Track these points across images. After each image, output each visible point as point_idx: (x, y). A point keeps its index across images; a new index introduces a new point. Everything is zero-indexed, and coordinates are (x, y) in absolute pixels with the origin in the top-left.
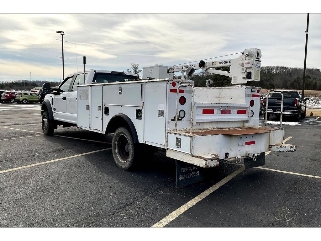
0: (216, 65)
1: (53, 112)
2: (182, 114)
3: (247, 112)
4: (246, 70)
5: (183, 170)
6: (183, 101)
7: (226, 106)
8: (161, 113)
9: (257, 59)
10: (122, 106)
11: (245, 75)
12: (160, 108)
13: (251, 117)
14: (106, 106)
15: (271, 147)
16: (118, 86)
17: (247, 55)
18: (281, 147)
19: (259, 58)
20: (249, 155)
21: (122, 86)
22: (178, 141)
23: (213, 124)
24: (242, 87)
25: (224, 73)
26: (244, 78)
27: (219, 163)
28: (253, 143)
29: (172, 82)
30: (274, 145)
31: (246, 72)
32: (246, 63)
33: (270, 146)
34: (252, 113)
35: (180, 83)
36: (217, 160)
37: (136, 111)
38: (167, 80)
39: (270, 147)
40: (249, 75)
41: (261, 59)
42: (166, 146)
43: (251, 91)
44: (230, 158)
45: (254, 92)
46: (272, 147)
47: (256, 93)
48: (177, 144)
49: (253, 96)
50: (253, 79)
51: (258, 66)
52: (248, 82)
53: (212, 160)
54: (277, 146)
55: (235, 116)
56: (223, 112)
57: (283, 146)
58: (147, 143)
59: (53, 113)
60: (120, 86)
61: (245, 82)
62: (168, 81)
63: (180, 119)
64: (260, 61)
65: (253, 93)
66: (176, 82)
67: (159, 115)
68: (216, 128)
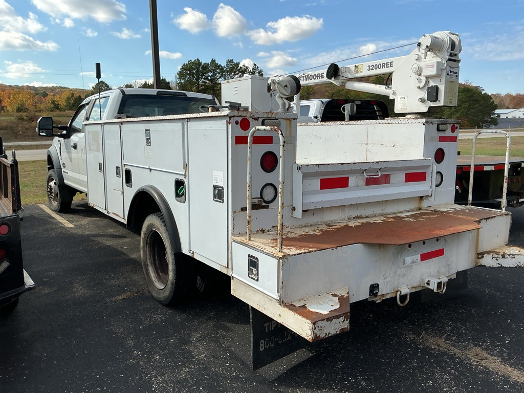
0: (361, 72)
1: (63, 170)
2: (268, 194)
3: (428, 177)
4: (427, 82)
5: (268, 326)
6: (269, 162)
7: (379, 166)
8: (218, 194)
9: (451, 55)
10: (151, 170)
11: (424, 94)
12: (216, 180)
13: (437, 186)
14: (127, 167)
15: (480, 256)
16: (144, 127)
17: (427, 47)
18: (503, 257)
19: (456, 55)
20: (428, 284)
21: (151, 126)
22: (253, 263)
23: (347, 210)
24: (417, 121)
25: (380, 89)
26: (422, 100)
27: (350, 323)
28: (440, 253)
29: (239, 119)
30: (488, 253)
31: (426, 88)
32: (427, 67)
33: (478, 254)
34: (439, 177)
35: (260, 120)
36: (342, 319)
37: (174, 183)
38: (227, 115)
39: (478, 258)
40: (433, 93)
41: (460, 56)
42: (230, 270)
43: (438, 130)
44: (383, 295)
45: (444, 130)
46: (483, 257)
47: (448, 133)
48: (250, 271)
49: (442, 139)
50: (441, 103)
51: (454, 72)
52: (430, 108)
53: (329, 319)
54: (496, 256)
55: (399, 188)
56: (371, 182)
57: (509, 255)
58: (196, 257)
59: (63, 172)
60: (147, 126)
61: (424, 109)
62: (230, 118)
63: (264, 204)
64: (458, 61)
65: (442, 134)
66: (251, 120)
67: (215, 196)
68: (354, 218)
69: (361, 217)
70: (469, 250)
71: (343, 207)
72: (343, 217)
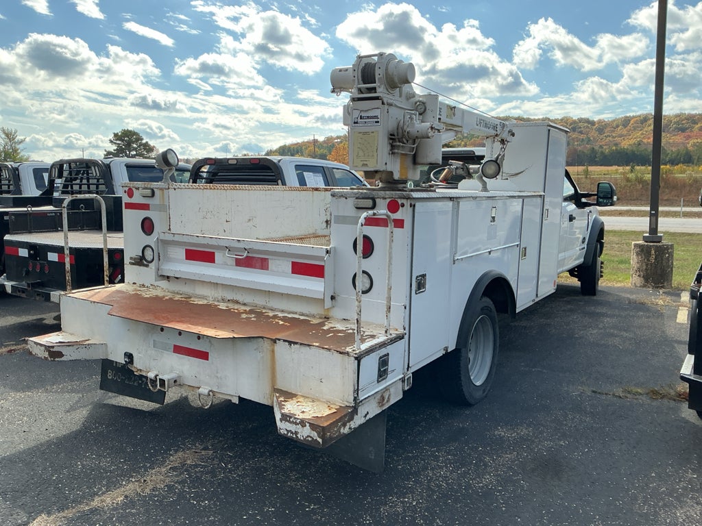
2: (149, 255)
9: (360, 91)
13: (364, 292)
23: (220, 289)
29: (127, 189)
33: (275, 390)
34: (367, 280)
35: (140, 190)
43: (356, 206)
49: (370, 222)
51: (369, 118)
56: (242, 263)
63: (145, 263)
66: (134, 189)
68: (229, 300)
69: (237, 302)
70: (259, 376)
71: (216, 285)
72: (216, 295)
